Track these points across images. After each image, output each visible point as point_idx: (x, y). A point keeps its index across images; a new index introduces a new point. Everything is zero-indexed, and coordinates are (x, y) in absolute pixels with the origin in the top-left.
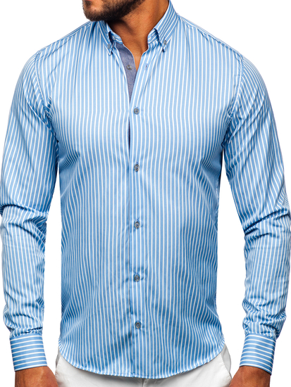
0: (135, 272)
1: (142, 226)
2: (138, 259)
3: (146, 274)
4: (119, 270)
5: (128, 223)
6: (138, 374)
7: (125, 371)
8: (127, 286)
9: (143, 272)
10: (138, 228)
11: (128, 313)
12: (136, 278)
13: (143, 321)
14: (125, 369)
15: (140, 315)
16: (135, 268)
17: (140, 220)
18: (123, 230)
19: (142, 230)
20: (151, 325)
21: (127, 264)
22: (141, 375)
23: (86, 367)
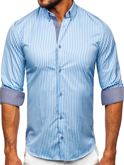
0: (60, 115)
1: (63, 95)
2: (62, 110)
3: (65, 116)
4: (54, 115)
5: (57, 94)
6: (62, 159)
7: (57, 158)
8: (57, 121)
9: (64, 115)
10: (61, 96)
11: (58, 133)
12: (61, 118)
13: (64, 136)
14: (57, 157)
15: (63, 133)
16: (60, 113)
17: (62, 92)
18: (55, 97)
19: (63, 97)
20: (67, 138)
21: (57, 112)
22: (64, 159)
23: (40, 156)
